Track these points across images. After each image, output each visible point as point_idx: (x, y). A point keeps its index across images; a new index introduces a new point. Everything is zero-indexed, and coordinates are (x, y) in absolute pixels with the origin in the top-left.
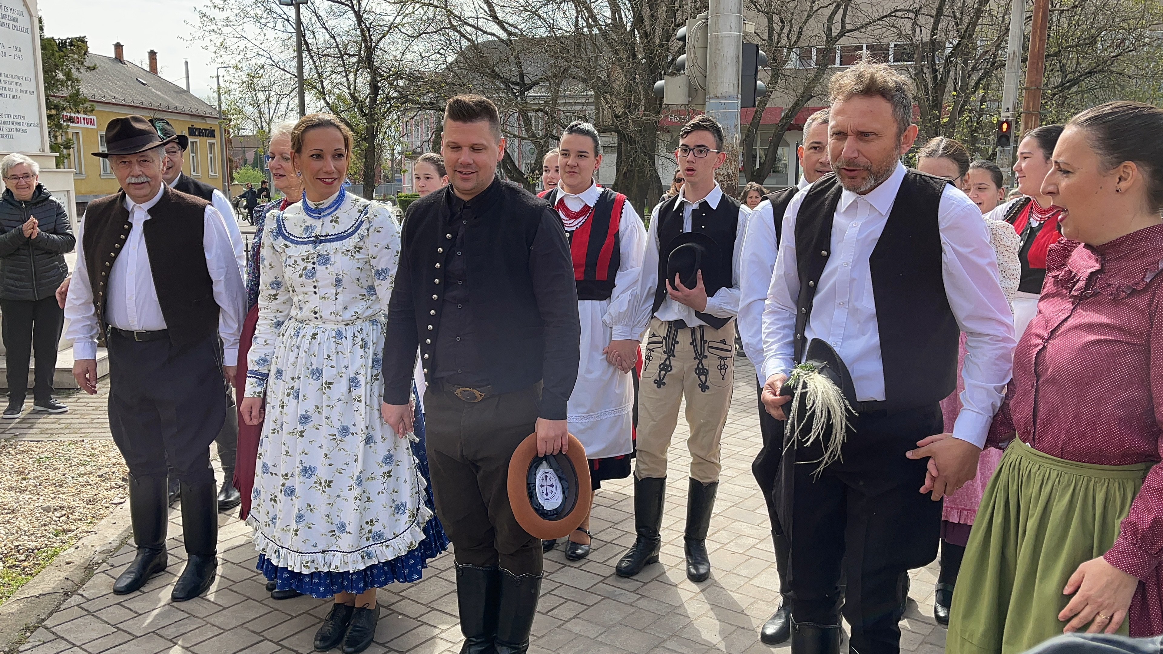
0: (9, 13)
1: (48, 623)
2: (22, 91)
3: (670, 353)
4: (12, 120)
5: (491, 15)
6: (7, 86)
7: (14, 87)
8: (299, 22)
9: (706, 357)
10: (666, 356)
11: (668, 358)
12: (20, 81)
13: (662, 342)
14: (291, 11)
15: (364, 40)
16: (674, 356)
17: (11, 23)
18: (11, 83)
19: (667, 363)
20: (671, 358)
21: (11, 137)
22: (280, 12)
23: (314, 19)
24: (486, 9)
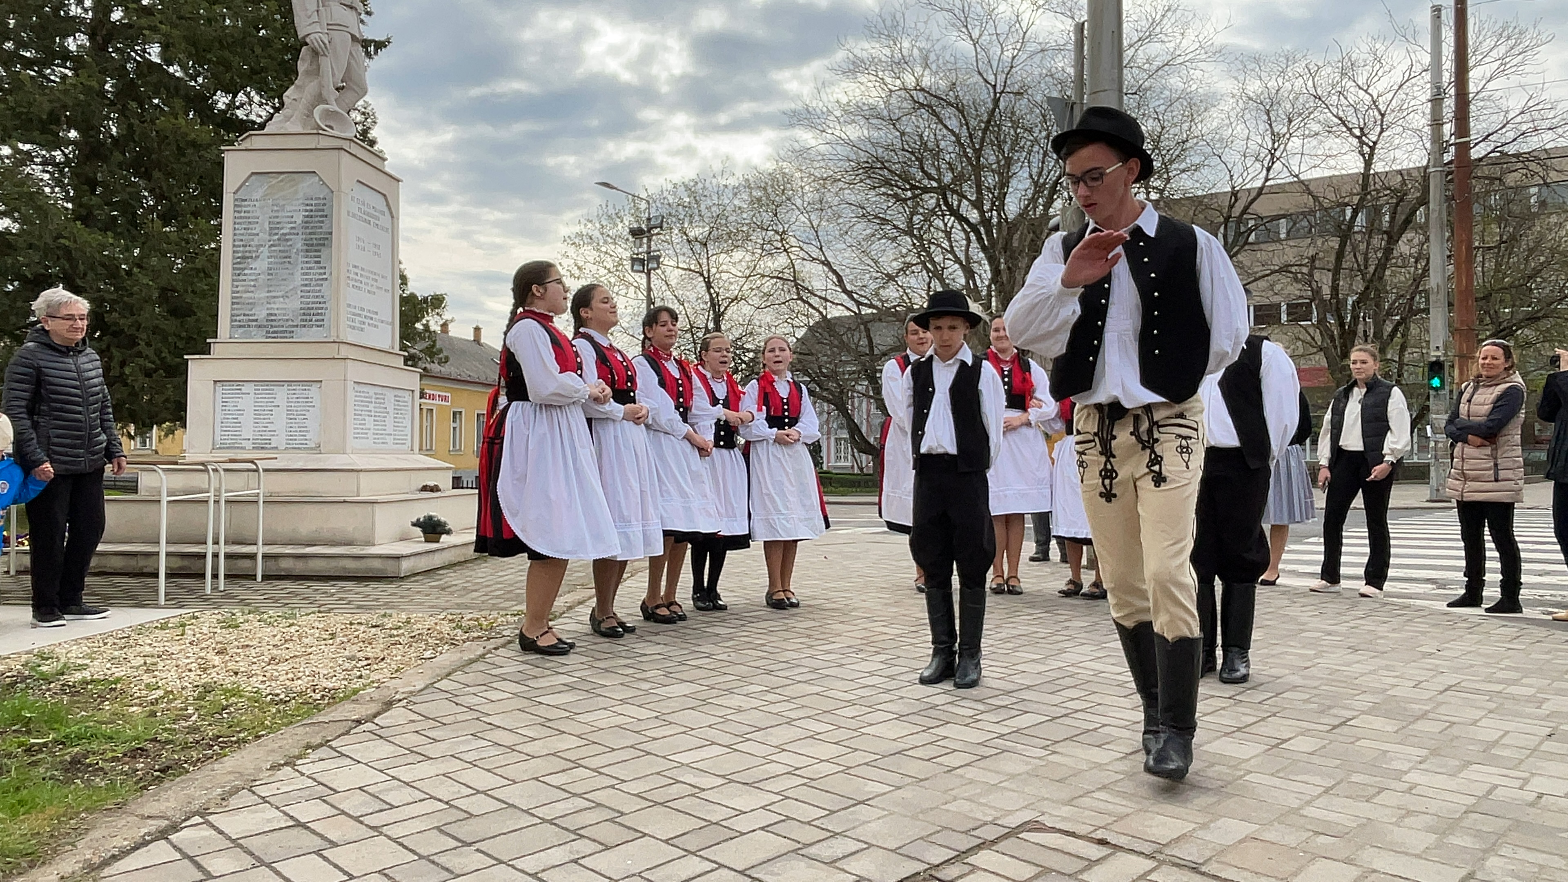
0: (372, 211)
1: (334, 744)
2: (378, 288)
3: (1107, 452)
4: (365, 313)
5: (840, 286)
6: (364, 280)
7: (370, 282)
8: (649, 289)
9: (1157, 440)
10: (1103, 459)
11: (1108, 460)
12: (376, 277)
13: (1094, 441)
14: (642, 279)
15: (713, 305)
16: (1114, 457)
17: (372, 220)
18: (367, 278)
19: (1109, 467)
20: (1112, 460)
21: (362, 330)
22: (631, 280)
23: (664, 288)
24: (835, 280)
